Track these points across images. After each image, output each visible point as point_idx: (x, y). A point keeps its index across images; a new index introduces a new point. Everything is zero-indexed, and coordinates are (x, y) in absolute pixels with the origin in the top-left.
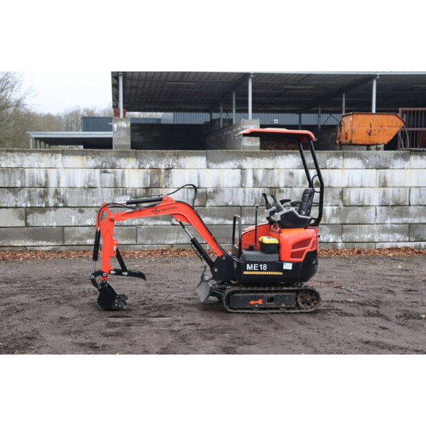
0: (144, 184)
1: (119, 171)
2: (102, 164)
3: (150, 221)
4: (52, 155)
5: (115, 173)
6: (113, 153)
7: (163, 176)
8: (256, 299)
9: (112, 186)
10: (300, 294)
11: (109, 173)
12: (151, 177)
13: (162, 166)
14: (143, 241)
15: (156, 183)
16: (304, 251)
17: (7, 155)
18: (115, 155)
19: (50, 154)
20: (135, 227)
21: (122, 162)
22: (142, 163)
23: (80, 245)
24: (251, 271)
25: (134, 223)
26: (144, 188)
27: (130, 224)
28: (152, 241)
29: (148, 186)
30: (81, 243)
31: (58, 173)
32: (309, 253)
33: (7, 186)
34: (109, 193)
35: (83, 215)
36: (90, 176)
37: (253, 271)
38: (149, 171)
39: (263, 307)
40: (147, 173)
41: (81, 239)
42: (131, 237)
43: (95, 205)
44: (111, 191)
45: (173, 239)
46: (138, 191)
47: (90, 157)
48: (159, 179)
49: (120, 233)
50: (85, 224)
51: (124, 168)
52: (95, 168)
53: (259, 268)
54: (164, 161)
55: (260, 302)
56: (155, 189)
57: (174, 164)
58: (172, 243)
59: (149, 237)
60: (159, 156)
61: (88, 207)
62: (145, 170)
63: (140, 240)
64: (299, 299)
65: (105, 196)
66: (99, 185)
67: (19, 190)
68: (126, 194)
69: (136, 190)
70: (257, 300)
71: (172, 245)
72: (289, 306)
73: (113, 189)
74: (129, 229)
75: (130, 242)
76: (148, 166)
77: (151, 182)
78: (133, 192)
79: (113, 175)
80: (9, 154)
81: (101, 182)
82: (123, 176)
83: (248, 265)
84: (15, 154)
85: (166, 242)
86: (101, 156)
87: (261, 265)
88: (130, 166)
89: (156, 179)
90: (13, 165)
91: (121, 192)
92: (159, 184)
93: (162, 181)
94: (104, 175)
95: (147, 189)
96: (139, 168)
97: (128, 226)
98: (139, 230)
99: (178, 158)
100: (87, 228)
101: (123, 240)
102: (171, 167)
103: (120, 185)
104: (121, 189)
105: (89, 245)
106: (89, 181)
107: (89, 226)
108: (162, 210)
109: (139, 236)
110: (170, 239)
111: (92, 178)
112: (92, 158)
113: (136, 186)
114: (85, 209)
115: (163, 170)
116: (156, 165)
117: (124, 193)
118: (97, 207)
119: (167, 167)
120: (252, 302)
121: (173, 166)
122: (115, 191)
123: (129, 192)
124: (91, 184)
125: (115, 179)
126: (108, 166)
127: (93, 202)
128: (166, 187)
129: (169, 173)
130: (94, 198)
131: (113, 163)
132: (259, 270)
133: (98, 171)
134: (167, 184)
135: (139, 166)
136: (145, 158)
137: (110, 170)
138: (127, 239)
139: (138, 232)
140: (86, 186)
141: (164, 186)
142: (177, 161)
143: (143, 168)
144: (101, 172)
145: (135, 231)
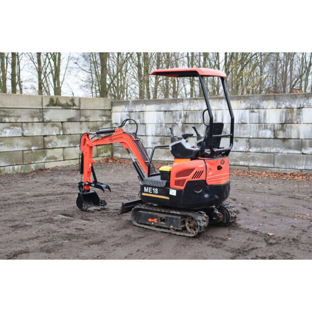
0: (280, 120)
1: (262, 111)
2: (251, 106)
3: (284, 150)
4: (219, 100)
5: (259, 112)
6: (259, 97)
7: (295, 114)
8: (153, 217)
9: (257, 122)
10: (187, 219)
11: (255, 112)
12: (286, 115)
13: (295, 106)
14: (279, 166)
15: (290, 120)
16: (185, 180)
17: (194, 102)
18: (259, 99)
19: (218, 100)
20: (273, 154)
21: (265, 104)
22: (279, 104)
23: (236, 165)
24: (147, 193)
25: (272, 151)
26: (281, 124)
27: (269, 151)
28: (286, 166)
29: (283, 122)
30: (236, 163)
31: (222, 113)
32: (189, 182)
33: (193, 122)
34: (255, 127)
35: (238, 143)
36: (242, 115)
37: (148, 193)
38: (285, 110)
39: (157, 225)
40: (283, 112)
41: (236, 161)
42: (270, 162)
43: (245, 136)
44: (256, 126)
45: (302, 165)
46: (276, 126)
47: (242, 101)
48: (292, 116)
49: (262, 158)
50: (239, 150)
51: (266, 109)
52: (246, 109)
53: (152, 191)
54: (296, 102)
55: (155, 220)
56: (289, 125)
57: (305, 104)
58: (301, 168)
59: (283, 163)
60: (293, 98)
61: (241, 138)
62: (281, 109)
63: (277, 164)
64: (187, 224)
65: (252, 130)
66: (248, 122)
67: (200, 125)
68: (267, 128)
69: (274, 125)
70: (153, 219)
71: (301, 170)
72: (176, 228)
73: (257, 125)
74: (269, 155)
75: (269, 166)
76: (283, 106)
77: (286, 119)
78: (272, 126)
79: (258, 114)
80: (195, 101)
81: (250, 120)
82: (265, 115)
83: (145, 188)
84: (198, 101)
85: (296, 167)
86: (250, 100)
87: (154, 189)
88: (269, 107)
89: (290, 117)
90: (197, 108)
91: (263, 127)
92: (292, 120)
93: (294, 118)
94: (252, 113)
95: (282, 124)
96: (277, 108)
97: (268, 153)
98: (276, 156)
99: (308, 98)
100: (240, 153)
101: (264, 163)
102: (302, 106)
103: (262, 121)
104: (263, 125)
105: (241, 166)
106: (242, 119)
107: (241, 152)
108: (115, 139)
109: (276, 161)
110: (299, 165)
111: (244, 117)
112: (244, 102)
113: (274, 122)
114: (239, 139)
115: (295, 109)
116: (290, 105)
117: (266, 128)
118: (246, 138)
119: (299, 106)
120: (150, 220)
121: (303, 105)
122: (259, 126)
123: (269, 127)
124: (243, 121)
125: (259, 117)
126: (254, 107)
127: (244, 134)
128: (298, 123)
129: (301, 111)
130: (245, 131)
131: (258, 105)
132: (153, 193)
133: (248, 111)
134: (298, 120)
135: (277, 106)
136: (282, 100)
137: (256, 110)
138: (267, 163)
139: (275, 158)
140: (240, 122)
141: (295, 122)
142: (307, 101)
143: (280, 108)
144: (250, 112)
145: (273, 157)
